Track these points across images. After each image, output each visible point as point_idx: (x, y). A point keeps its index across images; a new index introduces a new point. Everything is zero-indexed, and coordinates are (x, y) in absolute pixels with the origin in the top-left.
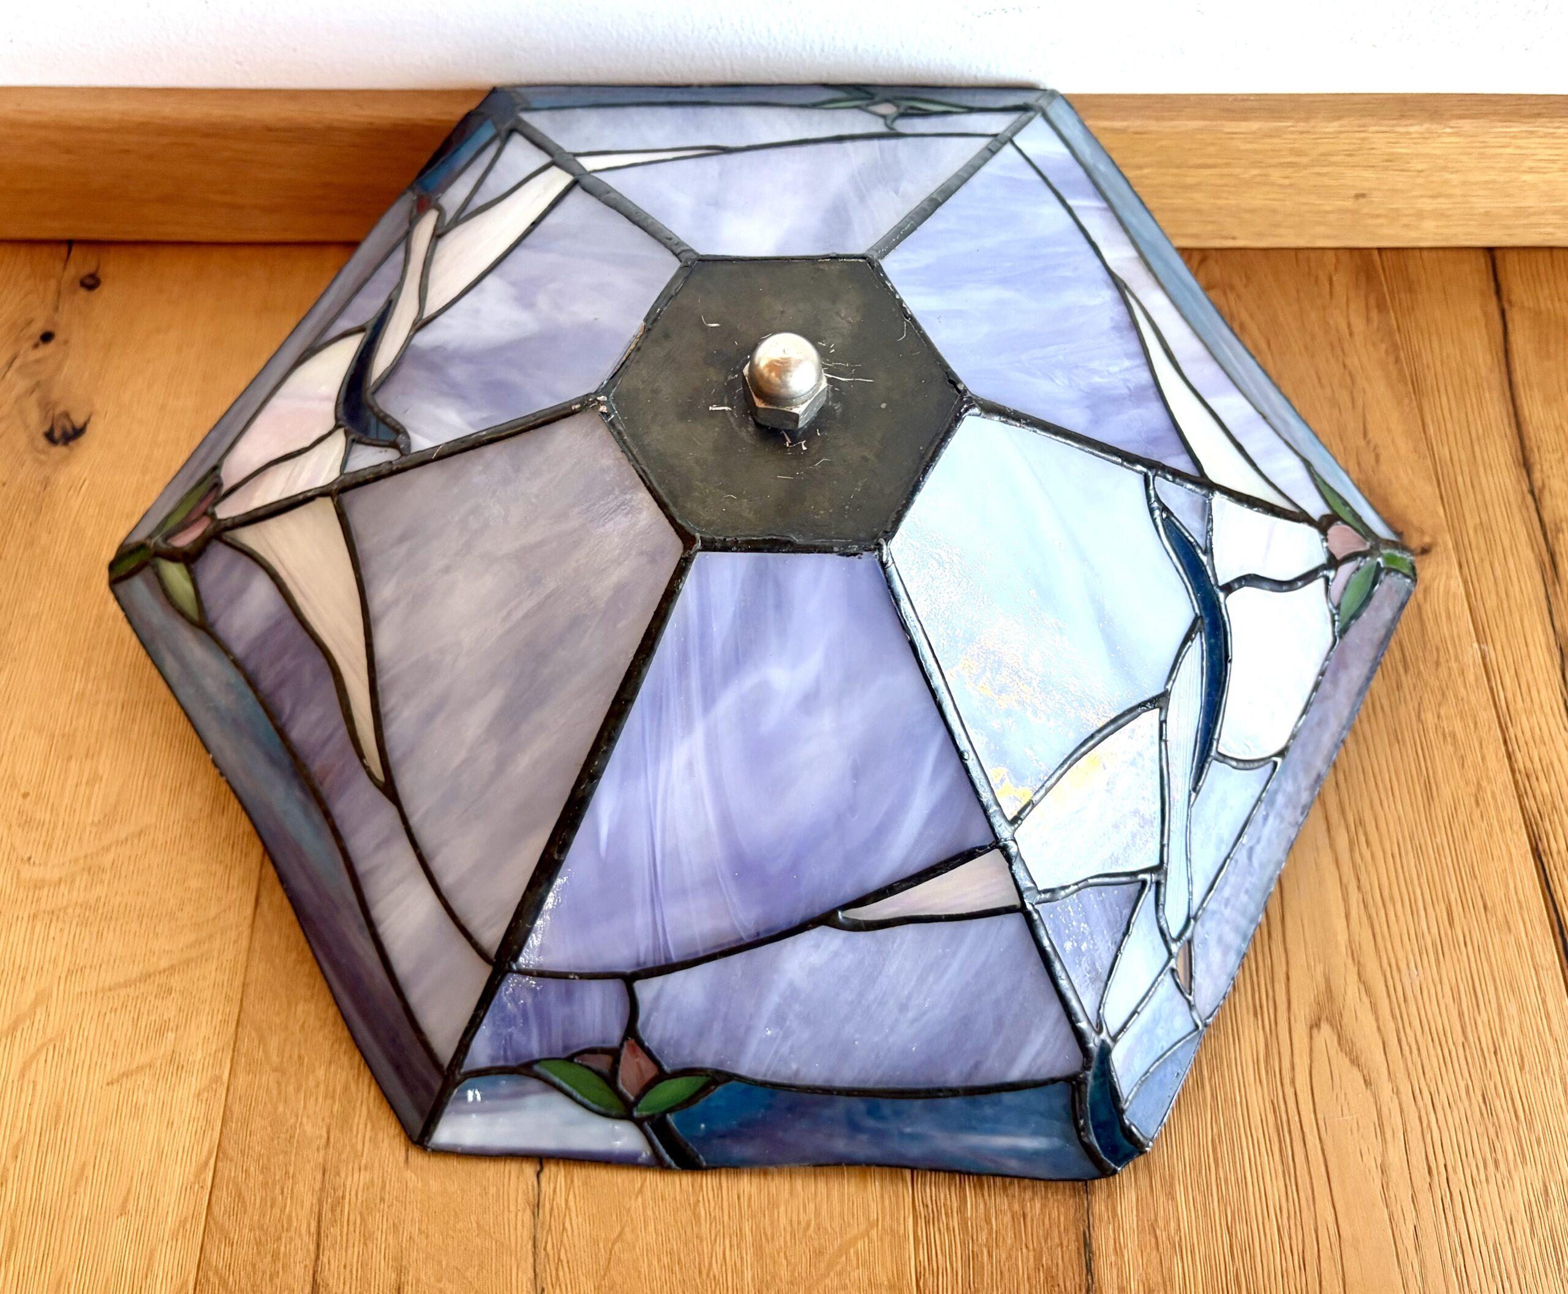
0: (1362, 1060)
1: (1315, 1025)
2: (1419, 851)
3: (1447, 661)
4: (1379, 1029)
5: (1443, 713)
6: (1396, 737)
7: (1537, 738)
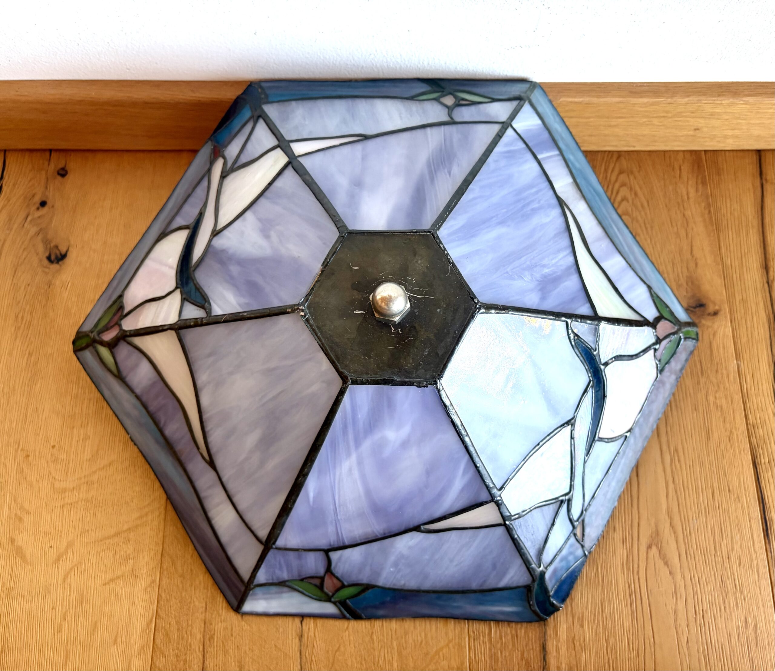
0: (669, 563)
1: (649, 547)
2: (702, 463)
3: (721, 370)
4: (678, 548)
5: (717, 396)
6: (696, 409)
7: (760, 408)
